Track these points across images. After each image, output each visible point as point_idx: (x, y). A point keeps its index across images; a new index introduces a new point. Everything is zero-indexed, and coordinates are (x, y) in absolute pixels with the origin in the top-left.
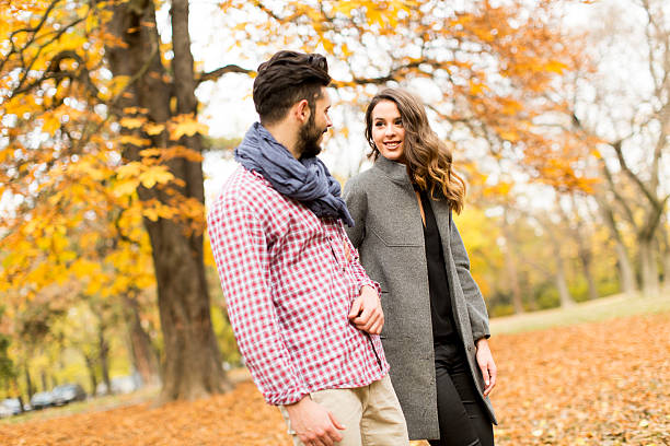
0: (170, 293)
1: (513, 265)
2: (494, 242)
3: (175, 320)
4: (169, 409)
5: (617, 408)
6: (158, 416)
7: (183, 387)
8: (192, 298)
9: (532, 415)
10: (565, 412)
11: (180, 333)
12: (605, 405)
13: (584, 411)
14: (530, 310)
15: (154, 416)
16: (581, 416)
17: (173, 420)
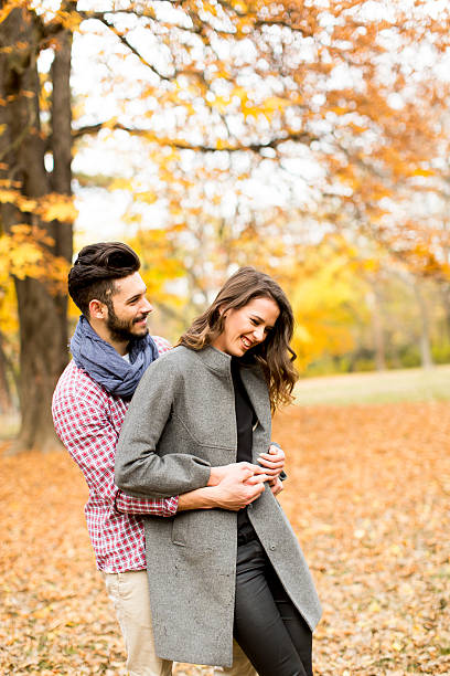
0: (32, 346)
1: (379, 324)
2: (362, 299)
3: (35, 372)
4: (23, 460)
5: (437, 514)
6: (12, 467)
7: (38, 438)
8: (54, 353)
9: (360, 511)
10: (389, 513)
11: (39, 387)
12: (427, 508)
13: (407, 513)
14: (391, 368)
15: (7, 466)
16: (403, 518)
17: (27, 474)
